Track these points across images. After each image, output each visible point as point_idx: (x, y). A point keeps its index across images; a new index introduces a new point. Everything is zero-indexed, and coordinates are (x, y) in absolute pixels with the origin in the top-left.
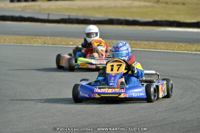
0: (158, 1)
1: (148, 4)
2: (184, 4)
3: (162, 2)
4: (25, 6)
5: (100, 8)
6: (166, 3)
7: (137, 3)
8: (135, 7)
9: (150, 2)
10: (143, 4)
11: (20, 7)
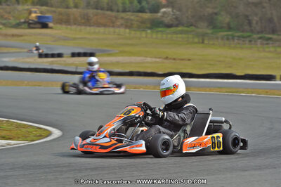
0: (167, 58)
1: (158, 60)
2: (189, 60)
3: (170, 59)
4: (52, 61)
5: (117, 63)
6: (174, 59)
7: (149, 59)
8: (147, 62)
9: (160, 58)
10: (154, 60)
11: (47, 62)
